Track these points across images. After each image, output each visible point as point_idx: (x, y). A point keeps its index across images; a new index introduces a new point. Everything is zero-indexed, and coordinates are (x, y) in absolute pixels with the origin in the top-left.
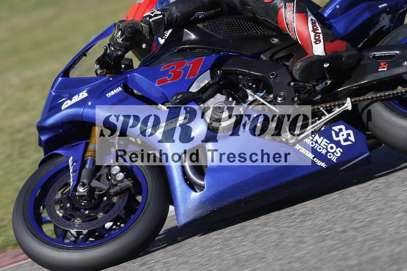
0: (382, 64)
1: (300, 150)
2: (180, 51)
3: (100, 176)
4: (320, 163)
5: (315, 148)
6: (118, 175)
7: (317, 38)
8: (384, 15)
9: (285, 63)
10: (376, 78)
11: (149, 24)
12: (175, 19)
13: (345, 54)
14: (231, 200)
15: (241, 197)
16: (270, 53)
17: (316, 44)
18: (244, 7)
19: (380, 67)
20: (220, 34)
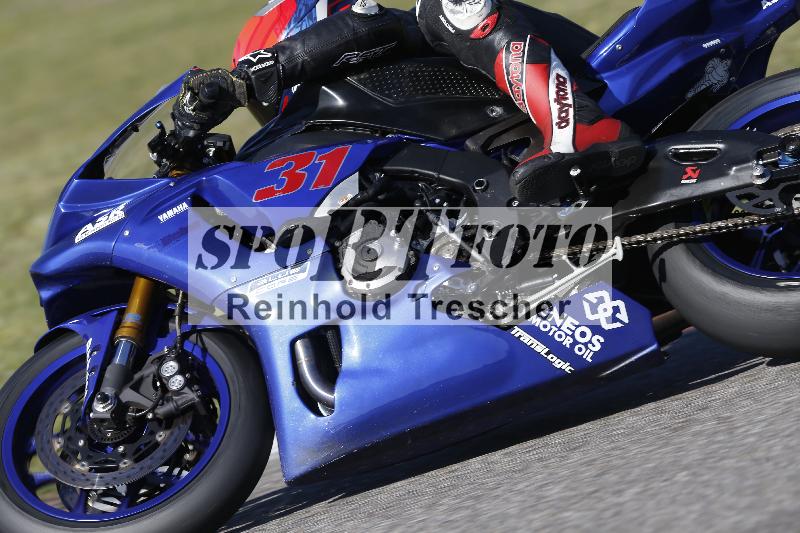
0: (688, 169)
1: (521, 339)
2: (310, 129)
3: (141, 379)
4: (558, 363)
5: (551, 334)
6: (173, 380)
7: (563, 115)
8: (716, 61)
9: (513, 157)
10: (675, 199)
11: (247, 78)
12: (299, 67)
13: (615, 150)
14: (386, 434)
15: (406, 426)
16: (483, 136)
17: (560, 127)
18: (438, 42)
19: (685, 177)
20: (389, 96)
